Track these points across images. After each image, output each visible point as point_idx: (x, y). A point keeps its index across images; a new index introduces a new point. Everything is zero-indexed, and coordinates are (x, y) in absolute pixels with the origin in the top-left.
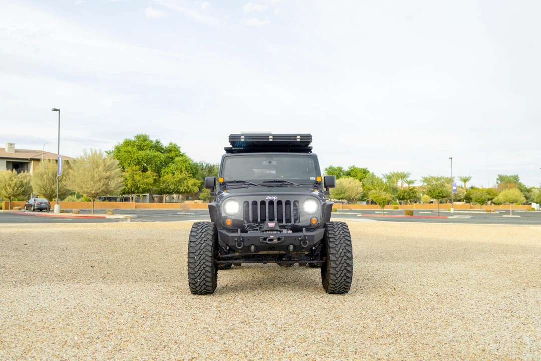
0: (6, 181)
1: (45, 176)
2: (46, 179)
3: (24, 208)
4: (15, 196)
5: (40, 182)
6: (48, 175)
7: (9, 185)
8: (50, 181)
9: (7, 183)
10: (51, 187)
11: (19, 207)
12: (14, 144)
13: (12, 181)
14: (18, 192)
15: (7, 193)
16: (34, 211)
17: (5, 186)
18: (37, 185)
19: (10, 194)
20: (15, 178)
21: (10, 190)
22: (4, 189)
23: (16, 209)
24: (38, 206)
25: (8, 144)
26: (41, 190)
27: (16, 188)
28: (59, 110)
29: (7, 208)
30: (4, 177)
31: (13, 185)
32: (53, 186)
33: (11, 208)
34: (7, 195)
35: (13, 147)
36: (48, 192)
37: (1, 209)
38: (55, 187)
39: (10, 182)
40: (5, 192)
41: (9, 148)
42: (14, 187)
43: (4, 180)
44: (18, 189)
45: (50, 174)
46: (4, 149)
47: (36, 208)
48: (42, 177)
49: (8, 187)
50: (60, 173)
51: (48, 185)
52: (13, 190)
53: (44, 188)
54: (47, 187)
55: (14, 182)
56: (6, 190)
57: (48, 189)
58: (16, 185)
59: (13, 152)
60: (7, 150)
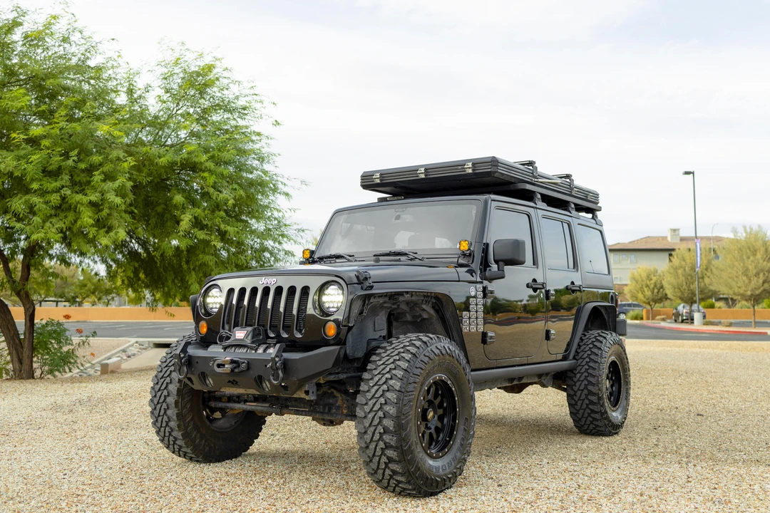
0: (643, 281)
1: (680, 272)
2: (681, 276)
3: (670, 318)
4: (656, 301)
5: (674, 282)
6: (685, 270)
7: (647, 286)
8: (688, 279)
9: (644, 283)
10: (690, 287)
11: (662, 317)
12: (678, 230)
13: (651, 279)
14: (660, 296)
15: (645, 297)
16: (682, 321)
17: (642, 288)
18: (669, 284)
19: (648, 299)
20: (654, 276)
21: (648, 293)
22: (640, 293)
23: (658, 320)
24: (687, 315)
25: (671, 230)
26: (675, 292)
27: (656, 290)
28: (693, 173)
29: (648, 319)
30: (640, 275)
31: (652, 286)
32: (691, 286)
33: (653, 319)
34: (645, 300)
35: (677, 232)
36: (686, 295)
37: (642, 319)
38: (695, 286)
39: (648, 282)
40: (642, 296)
41: (672, 236)
42: (653, 289)
43: (640, 280)
44: (659, 290)
45: (687, 268)
46: (665, 238)
47: (684, 318)
48: (677, 272)
49: (646, 289)
50: (699, 265)
51: (684, 283)
52: (653, 293)
53: (679, 289)
54: (684, 287)
55: (653, 281)
56: (643, 292)
57: (685, 289)
58: (655, 286)
59: (678, 241)
60: (669, 239)
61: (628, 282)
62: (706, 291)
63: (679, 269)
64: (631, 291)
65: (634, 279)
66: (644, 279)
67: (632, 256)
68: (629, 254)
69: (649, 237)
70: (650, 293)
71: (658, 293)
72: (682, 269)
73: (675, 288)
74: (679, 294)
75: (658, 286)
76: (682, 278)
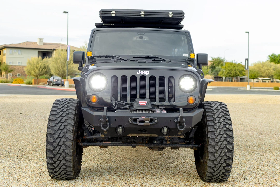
0: (34, 64)
1: (59, 61)
2: (59, 63)
3: (46, 84)
4: (40, 75)
5: (55, 65)
6: (61, 60)
7: (37, 67)
8: (62, 65)
9: (35, 66)
10: (63, 68)
11: (43, 83)
12: (43, 39)
13: (39, 64)
14: (43, 72)
15: (35, 73)
16: (53, 86)
17: (34, 68)
18: (53, 67)
19: (37, 74)
20: (41, 62)
21: (37, 71)
22: (33, 70)
23: (41, 84)
24: (56, 82)
25: (39, 39)
26: (56, 71)
27: (41, 70)
28: (68, 13)
29: (35, 84)
30: (33, 62)
31: (39, 67)
32: (64, 68)
33: (38, 84)
34: (35, 74)
35: (42, 40)
36: (61, 72)
37: (32, 84)
38: (66, 68)
39: (37, 65)
40: (34, 72)
41: (40, 42)
42: (40, 69)
43: (33, 64)
44: (42, 70)
45: (62, 59)
46: (36, 43)
47: (54, 84)
48: (57, 61)
49: (36, 69)
50: (69, 58)
51: (61, 67)
52: (39, 71)
53: (58, 69)
54: (60, 69)
55: (40, 65)
56: (34, 70)
57: (61, 70)
58: (41, 67)
59: (42, 45)
60: (38, 43)
61: (26, 65)
62: (70, 71)
63: (58, 60)
64: (28, 70)
65: (30, 63)
66: (35, 64)
67: (19, 51)
68: (18, 50)
69: (28, 42)
70: (38, 71)
71: (42, 71)
72: (60, 60)
73: (56, 69)
74: (58, 72)
75: (42, 67)
76: (60, 64)
